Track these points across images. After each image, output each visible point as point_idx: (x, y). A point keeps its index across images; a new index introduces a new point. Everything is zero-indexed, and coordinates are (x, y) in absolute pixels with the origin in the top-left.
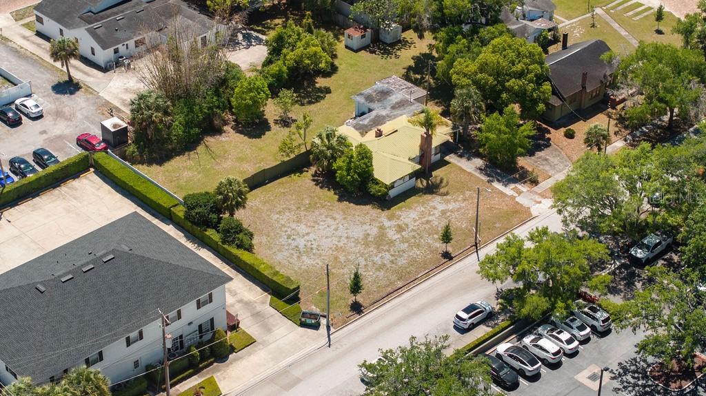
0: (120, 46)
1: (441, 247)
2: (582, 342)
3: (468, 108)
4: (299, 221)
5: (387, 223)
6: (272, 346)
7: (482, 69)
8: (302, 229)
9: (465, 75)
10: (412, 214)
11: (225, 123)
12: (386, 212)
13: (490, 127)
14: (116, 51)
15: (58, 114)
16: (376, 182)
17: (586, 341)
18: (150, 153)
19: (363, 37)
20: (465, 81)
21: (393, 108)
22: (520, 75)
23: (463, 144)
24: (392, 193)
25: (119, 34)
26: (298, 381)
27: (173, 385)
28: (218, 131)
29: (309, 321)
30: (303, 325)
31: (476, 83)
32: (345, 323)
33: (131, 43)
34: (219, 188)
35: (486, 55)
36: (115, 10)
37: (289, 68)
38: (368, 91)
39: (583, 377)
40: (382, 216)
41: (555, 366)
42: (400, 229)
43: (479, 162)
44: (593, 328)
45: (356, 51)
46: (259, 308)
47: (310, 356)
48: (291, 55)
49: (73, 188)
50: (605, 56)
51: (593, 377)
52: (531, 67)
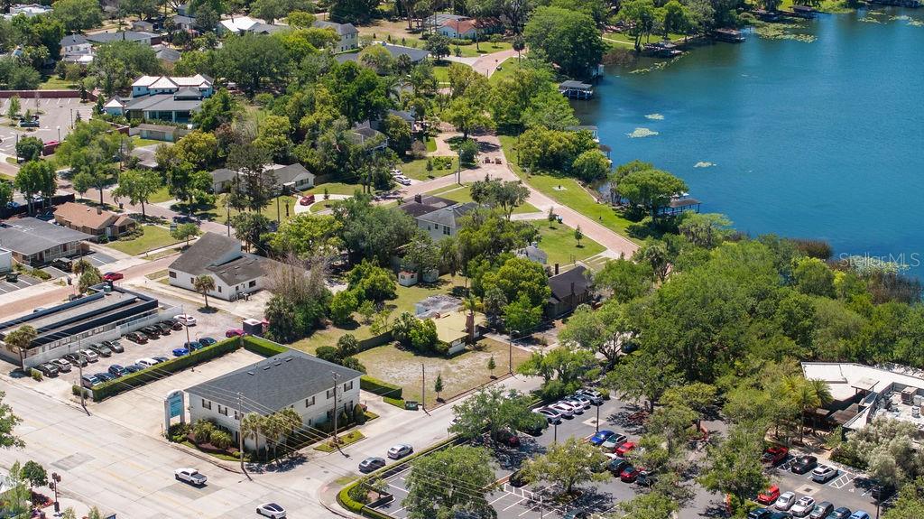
0: (239, 285)
1: (489, 373)
2: (586, 408)
3: (496, 301)
4: (392, 366)
5: (450, 366)
6: (391, 418)
7: (503, 277)
8: (394, 369)
9: (492, 282)
10: (466, 361)
11: (328, 324)
12: (449, 361)
13: (513, 311)
14: (237, 288)
15: (206, 324)
16: (440, 343)
17: (587, 408)
18: (282, 337)
19: (412, 277)
20: (492, 286)
21: (443, 308)
22: (530, 279)
23: (495, 327)
24: (451, 351)
25: (239, 277)
26: (410, 431)
27: (338, 433)
28: (323, 327)
29: (411, 406)
30: (407, 408)
31: (499, 285)
32: (434, 408)
33: (247, 283)
34: (340, 340)
35: (505, 268)
36: (230, 264)
37: (366, 290)
38: (424, 301)
39: (588, 422)
40: (447, 363)
41: (569, 418)
42: (459, 368)
43: (505, 336)
44: (592, 401)
45: (409, 286)
46: (377, 403)
47: (416, 421)
48: (367, 282)
49: (232, 357)
50: (585, 273)
51: (594, 422)
52: (536, 274)
